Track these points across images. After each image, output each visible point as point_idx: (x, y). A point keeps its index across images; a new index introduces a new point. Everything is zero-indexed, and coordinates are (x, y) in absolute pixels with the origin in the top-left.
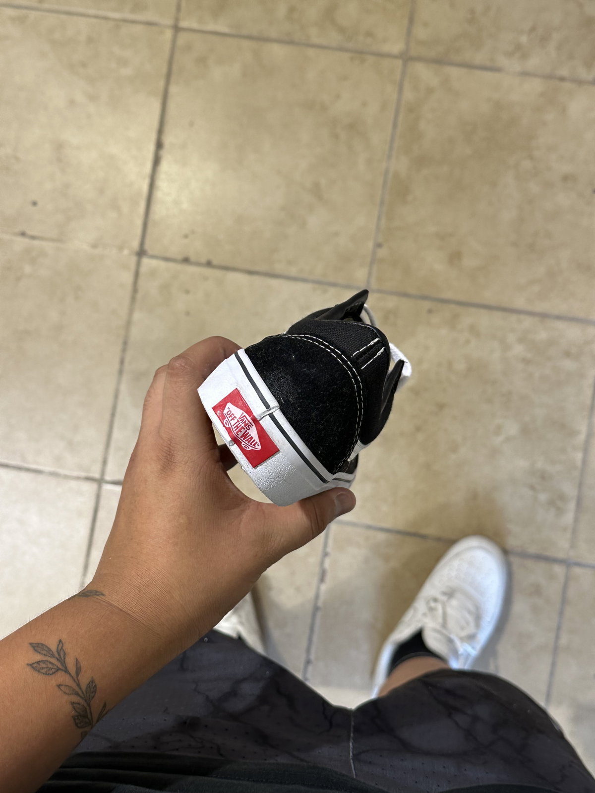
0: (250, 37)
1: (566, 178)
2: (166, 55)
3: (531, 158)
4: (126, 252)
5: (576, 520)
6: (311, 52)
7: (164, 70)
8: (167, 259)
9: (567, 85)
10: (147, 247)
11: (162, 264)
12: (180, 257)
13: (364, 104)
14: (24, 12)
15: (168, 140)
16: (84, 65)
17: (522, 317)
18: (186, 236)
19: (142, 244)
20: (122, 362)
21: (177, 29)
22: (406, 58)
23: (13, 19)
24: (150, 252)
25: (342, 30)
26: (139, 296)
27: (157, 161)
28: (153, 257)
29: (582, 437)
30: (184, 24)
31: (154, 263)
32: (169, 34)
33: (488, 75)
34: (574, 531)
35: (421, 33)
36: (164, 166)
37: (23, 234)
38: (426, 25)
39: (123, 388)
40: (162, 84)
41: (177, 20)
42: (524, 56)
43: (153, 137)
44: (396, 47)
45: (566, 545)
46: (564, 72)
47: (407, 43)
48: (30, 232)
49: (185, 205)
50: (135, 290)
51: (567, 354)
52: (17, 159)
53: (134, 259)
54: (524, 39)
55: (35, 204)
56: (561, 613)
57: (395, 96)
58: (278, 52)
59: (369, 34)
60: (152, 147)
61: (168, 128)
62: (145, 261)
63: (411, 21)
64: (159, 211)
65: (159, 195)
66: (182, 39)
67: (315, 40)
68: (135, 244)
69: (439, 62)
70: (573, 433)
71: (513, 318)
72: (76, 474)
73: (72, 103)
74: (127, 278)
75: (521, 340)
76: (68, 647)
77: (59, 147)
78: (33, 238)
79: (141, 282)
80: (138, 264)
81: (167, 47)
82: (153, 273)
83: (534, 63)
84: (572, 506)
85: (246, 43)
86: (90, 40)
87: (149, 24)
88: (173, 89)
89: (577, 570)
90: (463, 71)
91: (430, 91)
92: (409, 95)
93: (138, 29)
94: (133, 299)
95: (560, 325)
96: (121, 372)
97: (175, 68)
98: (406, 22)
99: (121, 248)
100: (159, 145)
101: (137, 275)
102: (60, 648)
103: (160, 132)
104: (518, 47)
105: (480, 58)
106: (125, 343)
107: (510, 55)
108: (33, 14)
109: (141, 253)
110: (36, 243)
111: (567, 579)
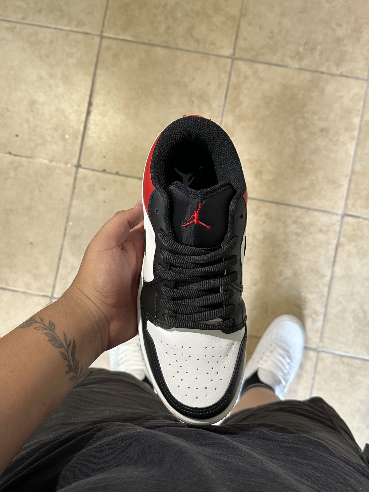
0: (144, 43)
1: (322, 130)
2: (96, 52)
3: (303, 118)
4: (69, 165)
5: (323, 326)
6: (179, 53)
7: (94, 61)
8: (93, 170)
9: (325, 76)
10: (81, 163)
11: (90, 172)
12: (100, 169)
13: (209, 84)
14: (14, 24)
15: (95, 101)
16: (48, 56)
17: (296, 209)
18: (105, 157)
19: (79, 161)
20: (66, 229)
21: (102, 37)
22: (233, 58)
23: (7, 29)
24: (83, 166)
25: (197, 41)
26: (76, 191)
27: (88, 113)
28: (84, 168)
29: (328, 278)
30: (105, 34)
31: (85, 171)
32: (97, 39)
33: (279, 69)
34: (322, 333)
35: (241, 43)
36: (92, 116)
37: (10, 153)
38: (245, 39)
39: (66, 244)
40: (92, 69)
41: (102, 32)
42: (301, 59)
43: (87, 99)
44: (228, 52)
45: (318, 340)
46: (324, 69)
47: (234, 49)
48: (13, 152)
49: (104, 140)
50: (74, 188)
51: (321, 231)
52: (8, 110)
53: (75, 169)
54: (301, 49)
55: (17, 136)
56: (314, 379)
57: (226, 80)
58: (160, 52)
59: (212, 43)
60: (86, 105)
61: (95, 95)
62: (80, 170)
63: (237, 37)
64: (89, 142)
65: (89, 133)
66: (105, 43)
67: (181, 46)
68: (75, 161)
69: (252, 61)
70: (323, 276)
71: (291, 209)
72: (37, 293)
73: (40, 78)
74: (71, 180)
75: (295, 222)
77: (33, 103)
78: (15, 155)
79: (78, 183)
80: (76, 172)
81: (97, 47)
82: (85, 178)
83: (306, 63)
84: (321, 317)
85: (141, 47)
86: (51, 42)
87: (86, 33)
88: (99, 72)
89: (323, 355)
90: (266, 66)
91: (246, 77)
92: (234, 79)
93: (80, 37)
94: (73, 193)
95: (317, 214)
96: (65, 234)
97: (100, 59)
98: (234, 37)
99: (66, 163)
100: (90, 104)
101: (75, 179)
103: (91, 96)
104: (298, 53)
105: (275, 59)
106: (68, 218)
107: (292, 58)
108: (18, 26)
109: (78, 166)
110: (17, 158)
111: (318, 359)
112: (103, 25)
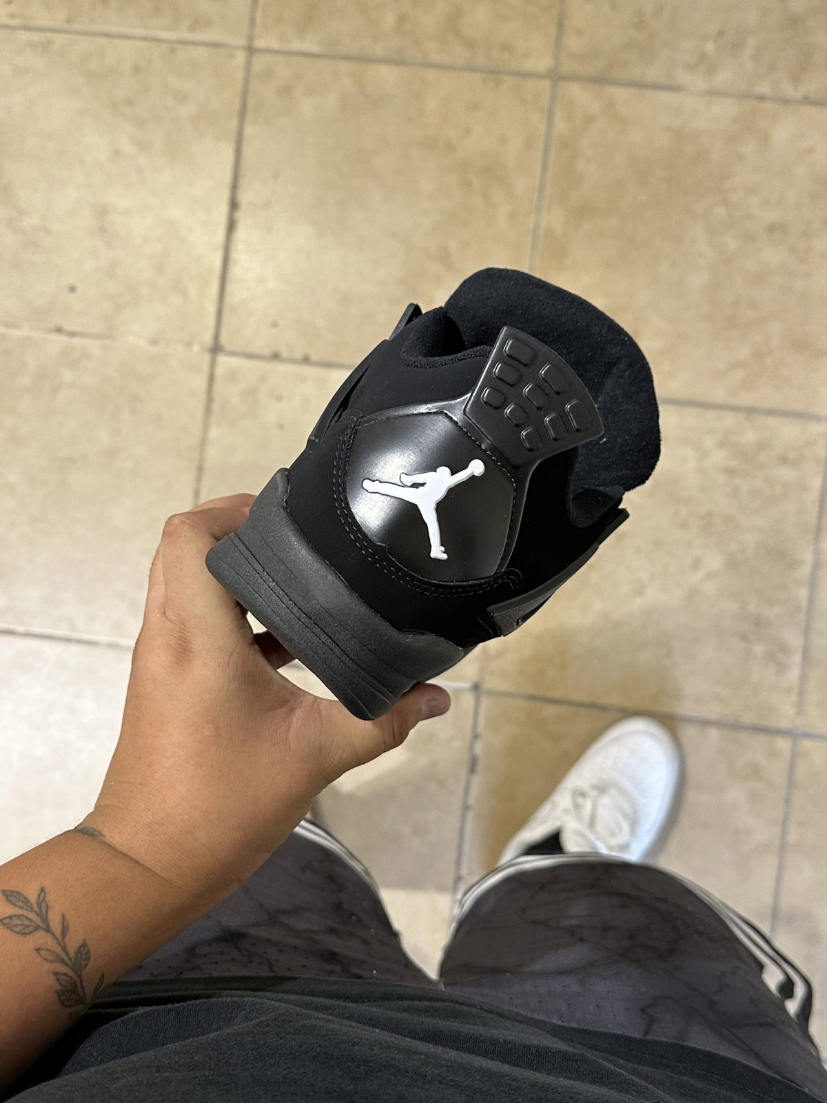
0: (348, 57)
2: (238, 85)
6: (430, 74)
7: (237, 106)
9: (768, 106)
13: (503, 140)
14: (49, 35)
16: (130, 103)
21: (251, 50)
22: (556, 77)
23: (33, 46)
25: (471, 45)
30: (260, 43)
32: (241, 57)
33: (665, 96)
35: (573, 43)
38: (579, 33)
40: (234, 123)
41: (251, 38)
42: (712, 70)
44: (542, 64)
47: (557, 58)
54: (710, 47)
57: (543, 128)
58: (386, 75)
59: (506, 47)
63: (560, 30)
66: (259, 63)
67: (434, 58)
69: (600, 80)
76: (51, 898)
77: (102, 211)
83: (724, 78)
85: (343, 65)
86: (137, 69)
87: (214, 45)
88: (249, 130)
90: (633, 91)
91: (589, 119)
92: (561, 126)
93: (201, 52)
97: (250, 103)
98: (553, 31)
102: (41, 899)
103: (235, 189)
104: (703, 58)
105: (652, 74)
107: (691, 68)
108: (59, 39)
112: (252, 22)
